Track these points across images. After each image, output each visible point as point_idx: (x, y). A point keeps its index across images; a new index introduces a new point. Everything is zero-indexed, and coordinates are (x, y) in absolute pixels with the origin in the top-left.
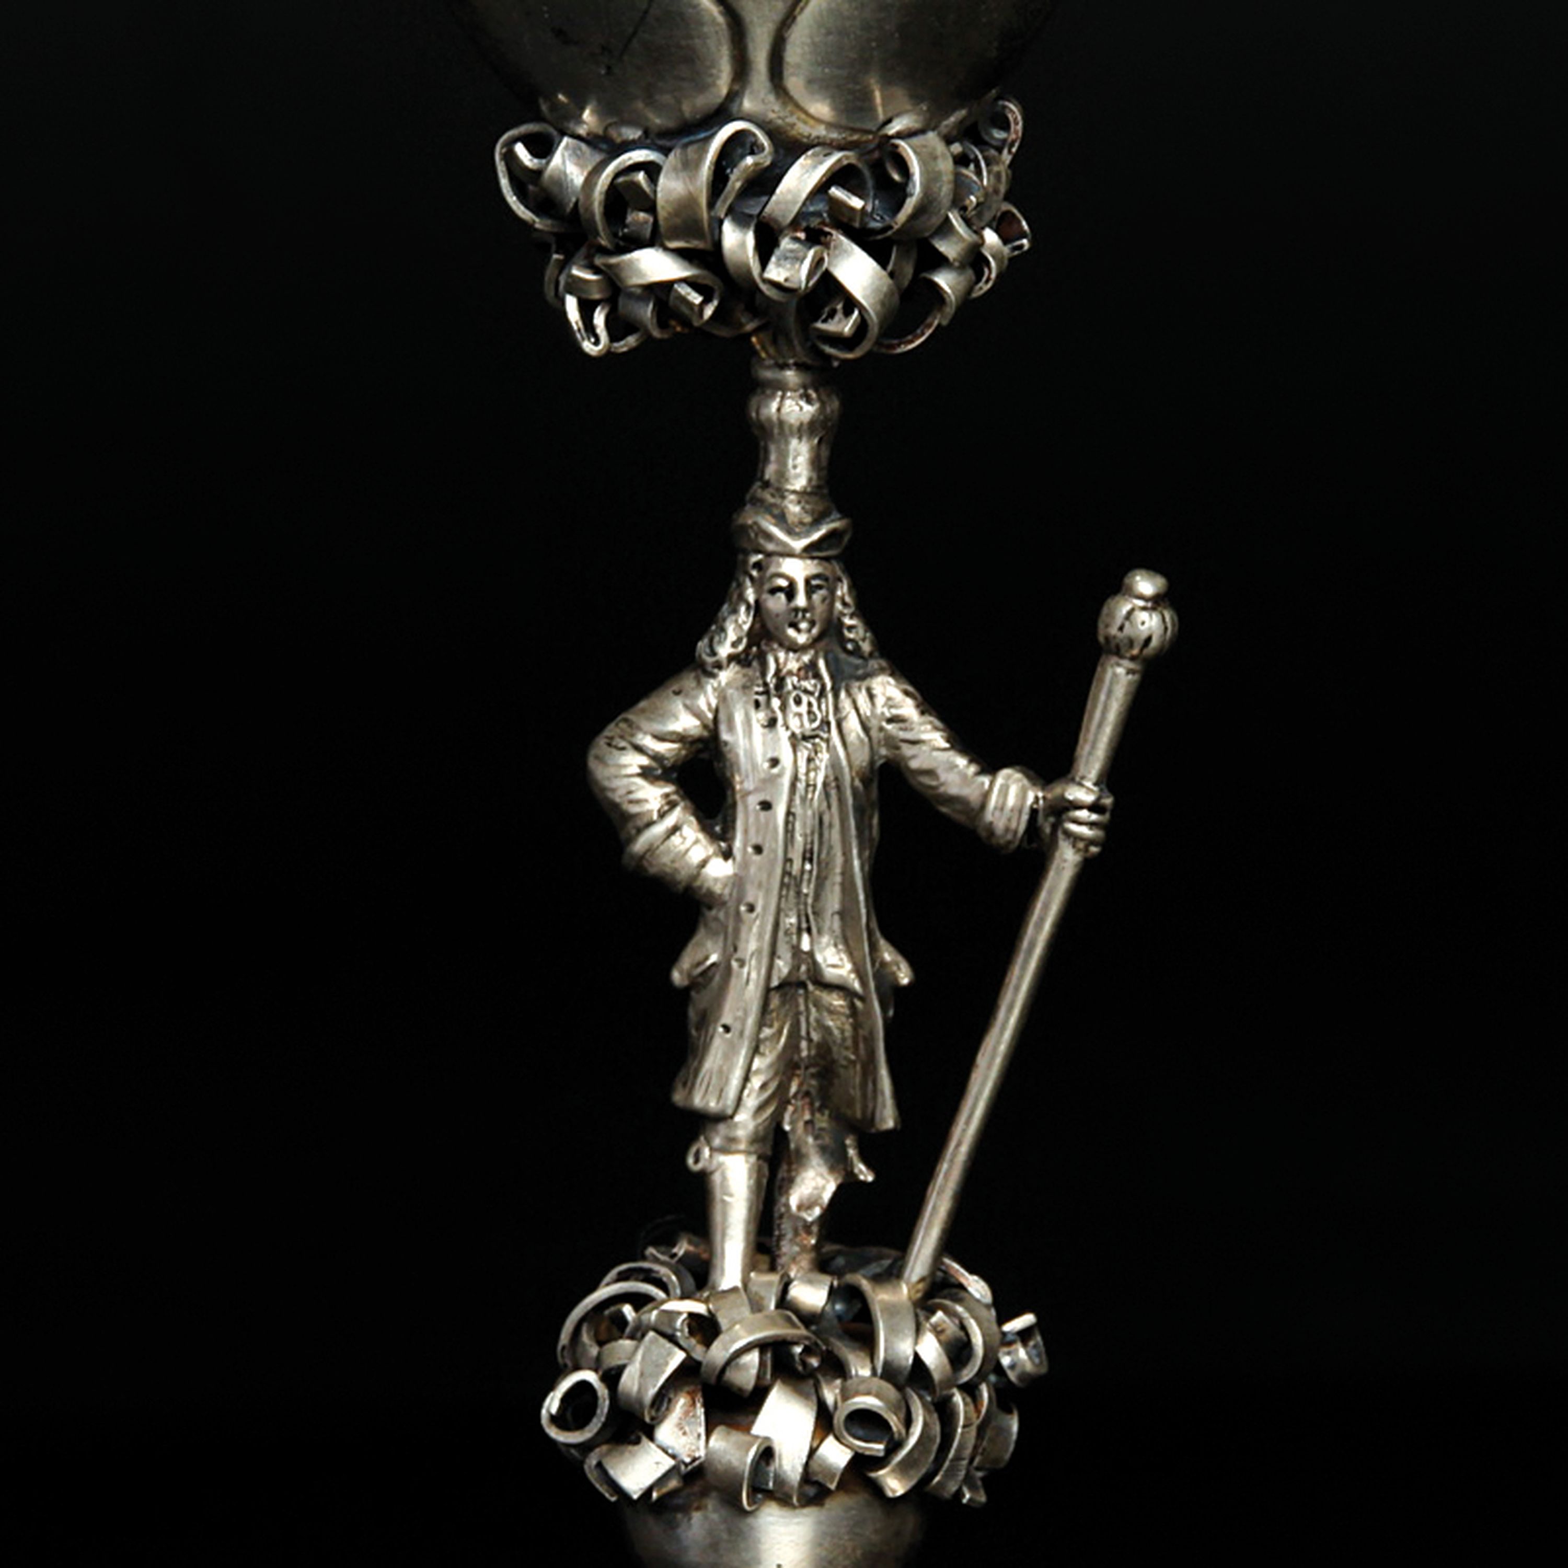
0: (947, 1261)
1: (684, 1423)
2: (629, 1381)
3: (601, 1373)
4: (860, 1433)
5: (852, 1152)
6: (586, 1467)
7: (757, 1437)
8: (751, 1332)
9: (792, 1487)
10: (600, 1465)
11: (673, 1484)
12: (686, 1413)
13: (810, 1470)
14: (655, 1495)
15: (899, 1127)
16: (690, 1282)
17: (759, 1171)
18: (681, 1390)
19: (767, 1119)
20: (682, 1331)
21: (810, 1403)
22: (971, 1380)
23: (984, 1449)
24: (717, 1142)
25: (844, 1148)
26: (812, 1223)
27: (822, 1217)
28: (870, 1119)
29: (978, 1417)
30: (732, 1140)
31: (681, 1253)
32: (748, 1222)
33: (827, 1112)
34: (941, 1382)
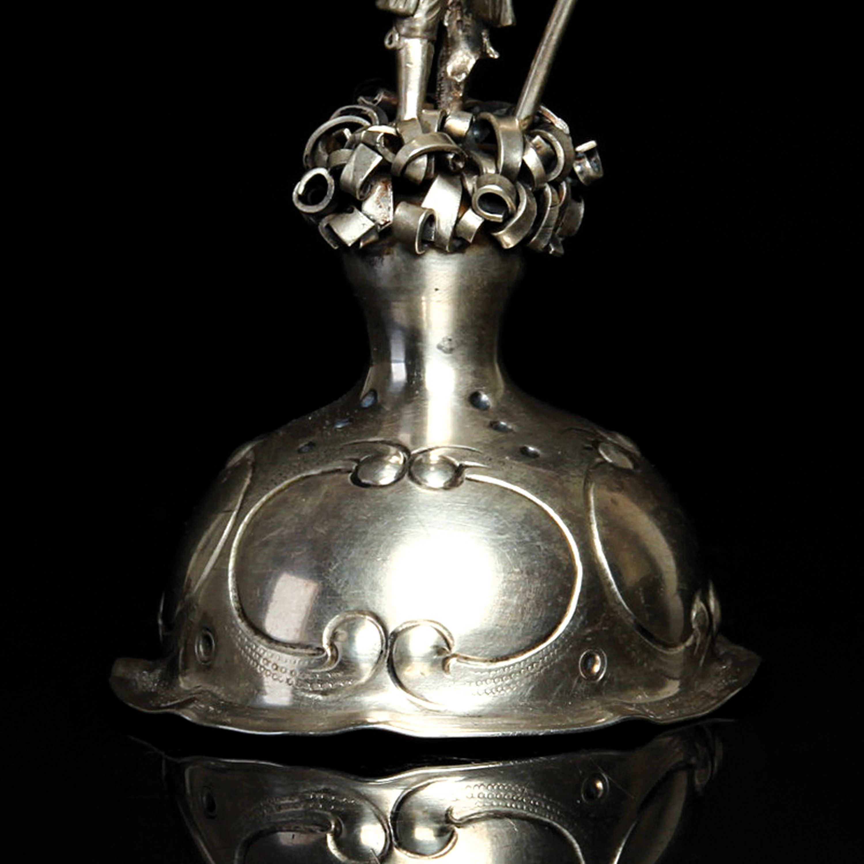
0: (543, 107)
1: (380, 200)
2: (347, 174)
3: (329, 169)
4: (488, 208)
5: (485, 40)
6: (319, 227)
7: (424, 209)
8: (423, 145)
9: (446, 240)
10: (329, 227)
11: (373, 238)
12: (382, 195)
13: (457, 230)
14: (362, 244)
15: (515, 24)
16: (385, 118)
17: (429, 49)
18: (379, 180)
19: (434, 17)
20: (379, 143)
21: (458, 190)
22: (555, 179)
23: (563, 224)
24: (403, 31)
25: (481, 38)
26: (460, 83)
27: (466, 79)
28: (498, 19)
29: (560, 202)
30: (413, 29)
31: (380, 100)
32: (421, 80)
33: (470, 15)
34: (537, 179)
